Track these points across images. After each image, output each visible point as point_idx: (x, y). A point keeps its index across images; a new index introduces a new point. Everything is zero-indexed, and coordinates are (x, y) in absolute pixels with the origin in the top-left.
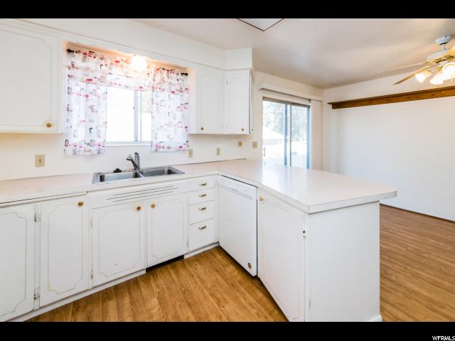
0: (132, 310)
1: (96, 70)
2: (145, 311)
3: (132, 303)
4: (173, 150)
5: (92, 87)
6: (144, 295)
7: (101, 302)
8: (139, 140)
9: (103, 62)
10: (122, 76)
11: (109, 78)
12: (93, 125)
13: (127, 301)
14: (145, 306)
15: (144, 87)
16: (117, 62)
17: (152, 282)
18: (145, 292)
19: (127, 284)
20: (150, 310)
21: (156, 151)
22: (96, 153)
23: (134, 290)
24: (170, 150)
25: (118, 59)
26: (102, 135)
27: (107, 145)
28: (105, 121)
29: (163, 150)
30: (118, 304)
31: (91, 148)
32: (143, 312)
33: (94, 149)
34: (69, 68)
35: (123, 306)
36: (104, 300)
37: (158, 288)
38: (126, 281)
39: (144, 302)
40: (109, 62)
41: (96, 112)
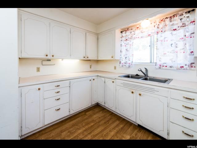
0: (119, 130)
1: (129, 35)
2: (122, 135)
3: (122, 128)
4: (175, 69)
5: (127, 42)
6: (128, 131)
7: (116, 118)
8: (153, 62)
9: (132, 31)
10: (140, 33)
11: (134, 36)
12: (127, 56)
13: (121, 126)
14: (124, 134)
15: (151, 34)
16: (137, 28)
17: (136, 131)
18: (129, 131)
19: (128, 122)
20: (123, 137)
21: (160, 68)
22: (128, 66)
23: (127, 126)
24: (172, 68)
25: (138, 26)
26: (131, 60)
27: (133, 64)
28: (132, 54)
29: (166, 68)
30: (119, 124)
31: (126, 65)
32: (121, 135)
33: (127, 65)
34: (121, 38)
35: (119, 126)
36: (117, 119)
37: (135, 135)
38: (128, 121)
39: (125, 133)
40: (134, 30)
41: (128, 51)
